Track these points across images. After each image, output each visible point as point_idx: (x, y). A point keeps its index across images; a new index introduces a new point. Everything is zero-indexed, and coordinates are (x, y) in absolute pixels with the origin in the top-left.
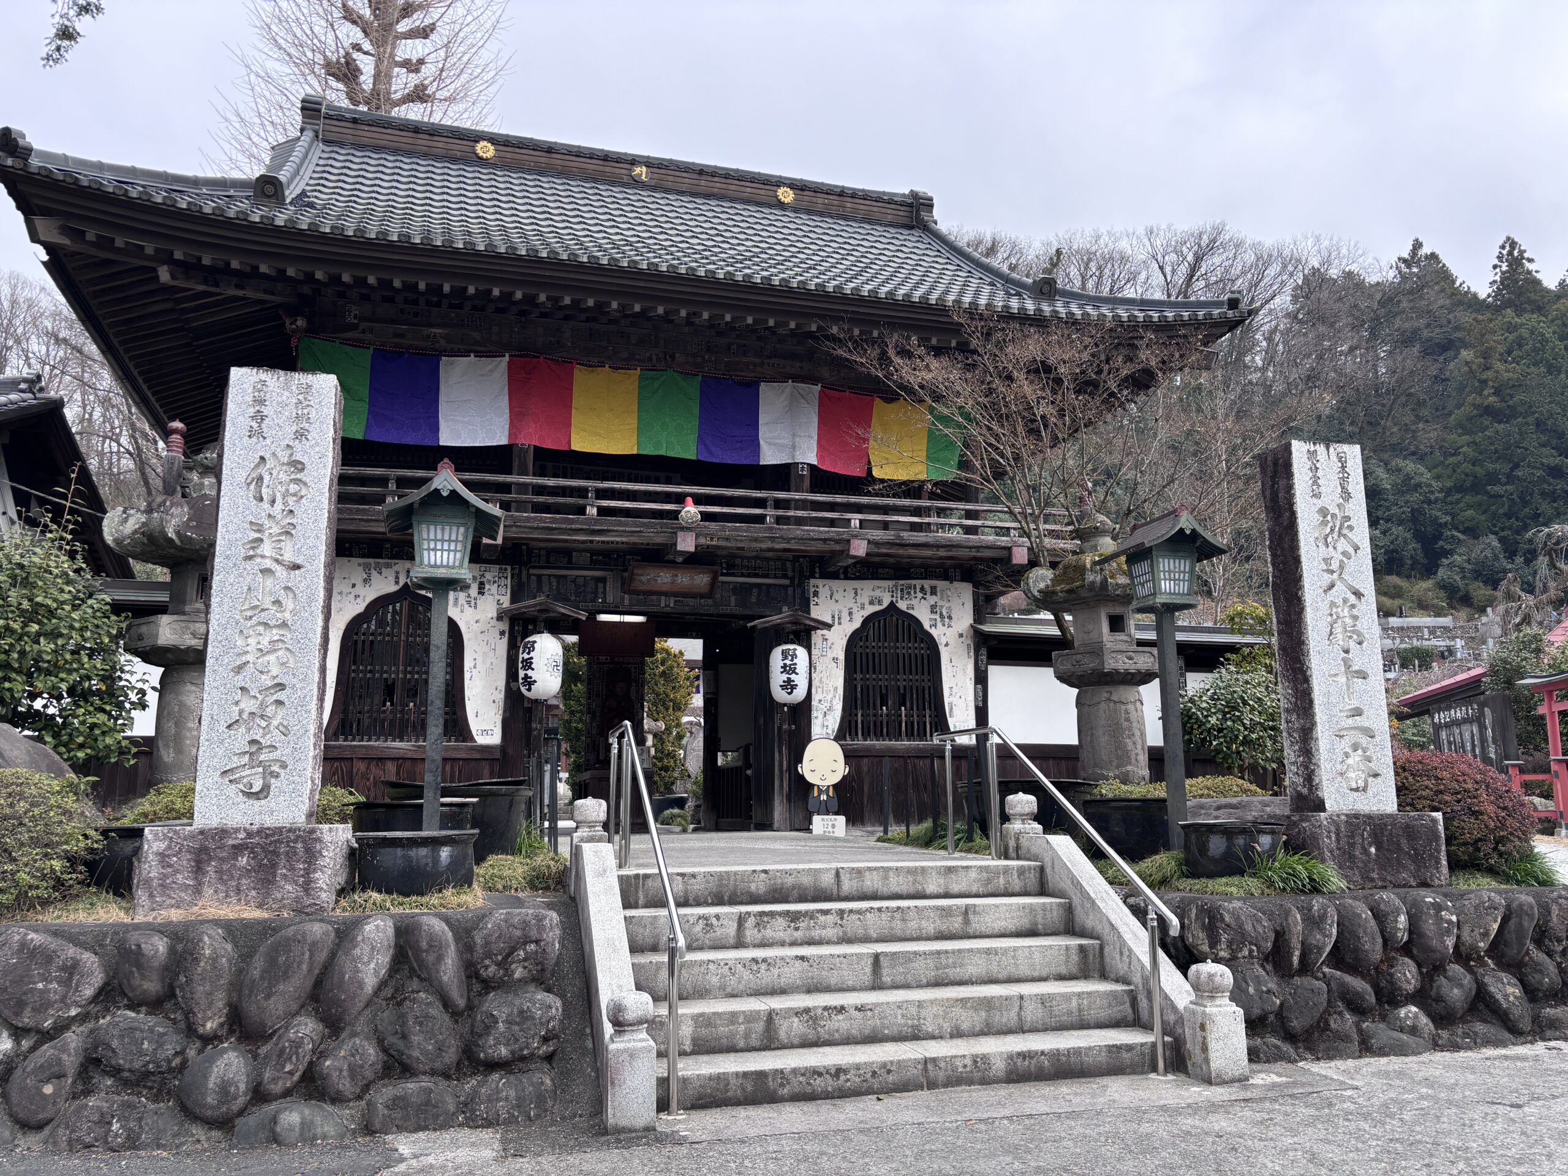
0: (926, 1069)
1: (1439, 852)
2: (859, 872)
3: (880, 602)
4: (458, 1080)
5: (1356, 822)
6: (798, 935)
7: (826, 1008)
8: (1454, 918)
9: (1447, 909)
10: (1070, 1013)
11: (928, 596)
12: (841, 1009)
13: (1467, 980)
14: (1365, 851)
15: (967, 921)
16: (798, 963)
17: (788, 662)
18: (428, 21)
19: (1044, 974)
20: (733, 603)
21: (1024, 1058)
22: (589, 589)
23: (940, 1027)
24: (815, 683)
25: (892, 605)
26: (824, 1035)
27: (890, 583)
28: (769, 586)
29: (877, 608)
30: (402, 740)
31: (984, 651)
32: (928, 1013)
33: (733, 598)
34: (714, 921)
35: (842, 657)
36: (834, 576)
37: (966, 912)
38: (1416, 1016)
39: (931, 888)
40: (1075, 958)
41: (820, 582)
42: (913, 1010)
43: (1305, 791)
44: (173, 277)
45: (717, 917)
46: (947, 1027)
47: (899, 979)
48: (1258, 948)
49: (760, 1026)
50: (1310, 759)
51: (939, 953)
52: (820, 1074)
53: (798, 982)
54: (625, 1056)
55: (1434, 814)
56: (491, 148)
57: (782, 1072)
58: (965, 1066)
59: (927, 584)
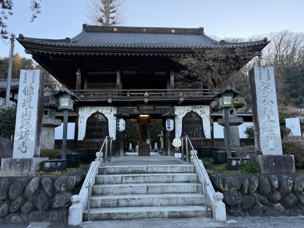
0: (148, 214)
1: (293, 165)
2: (152, 167)
3: (189, 110)
4: (48, 211)
5: (269, 157)
6: (134, 181)
7: (131, 199)
8: (292, 182)
9: (290, 179)
10: (190, 202)
11: (200, 109)
12: (134, 199)
13: (295, 198)
14: (272, 164)
15: (173, 179)
16: (130, 188)
17: (168, 123)
18: (115, 10)
19: (188, 192)
20: (159, 112)
21: (173, 213)
22: (131, 110)
23: (157, 204)
24: (176, 127)
25: (192, 111)
26: (130, 204)
27: (192, 106)
28: (166, 108)
29: (189, 111)
30: (98, 139)
31: (212, 119)
32: (155, 200)
33: (159, 111)
34: (116, 178)
35: (181, 122)
36: (179, 105)
37: (173, 177)
38: (280, 206)
39: (168, 171)
40: (196, 188)
41: (176, 107)
42: (151, 200)
43: (258, 150)
44: (52, 58)
45: (117, 177)
46: (159, 204)
47: (153, 192)
48: (236, 188)
49: (116, 202)
50: (259, 142)
51: (162, 186)
52: (123, 214)
53: (130, 192)
54: (73, 210)
55: (291, 155)
56: (116, 29)
57: (114, 213)
58: (158, 214)
59: (199, 106)
